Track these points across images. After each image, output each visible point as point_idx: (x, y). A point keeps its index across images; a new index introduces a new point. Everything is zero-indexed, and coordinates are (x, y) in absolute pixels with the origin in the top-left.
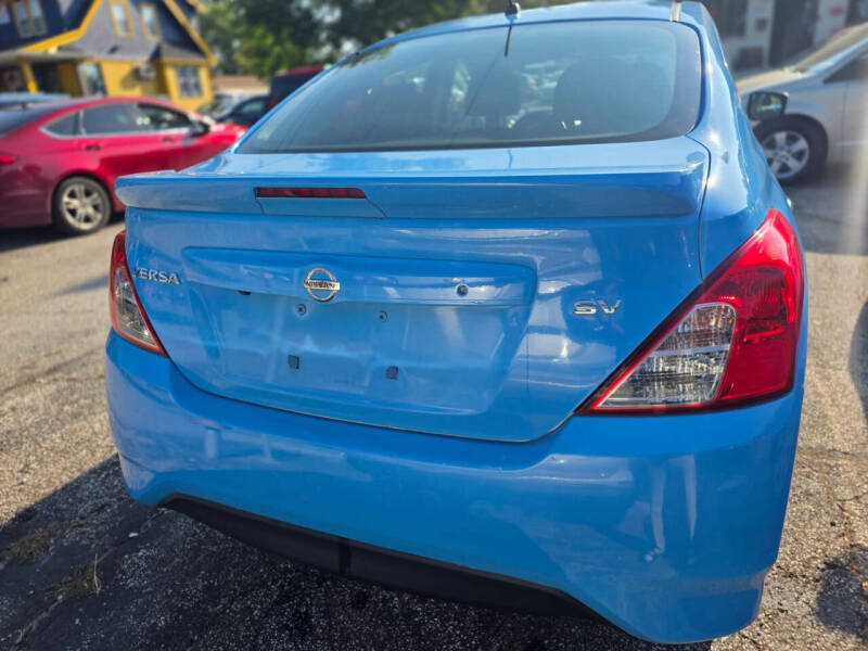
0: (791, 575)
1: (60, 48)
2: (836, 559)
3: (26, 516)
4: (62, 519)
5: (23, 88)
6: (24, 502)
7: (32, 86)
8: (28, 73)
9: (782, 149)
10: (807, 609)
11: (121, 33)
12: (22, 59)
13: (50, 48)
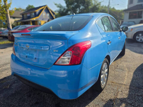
0: (103, 100)
1: (36, 19)
2: (112, 99)
3: (5, 78)
4: (9, 79)
5: (30, 24)
6: (5, 76)
7: (31, 24)
8: (31, 22)
9: (141, 37)
10: (102, 105)
11: (44, 17)
12: (31, 20)
13: (34, 19)
